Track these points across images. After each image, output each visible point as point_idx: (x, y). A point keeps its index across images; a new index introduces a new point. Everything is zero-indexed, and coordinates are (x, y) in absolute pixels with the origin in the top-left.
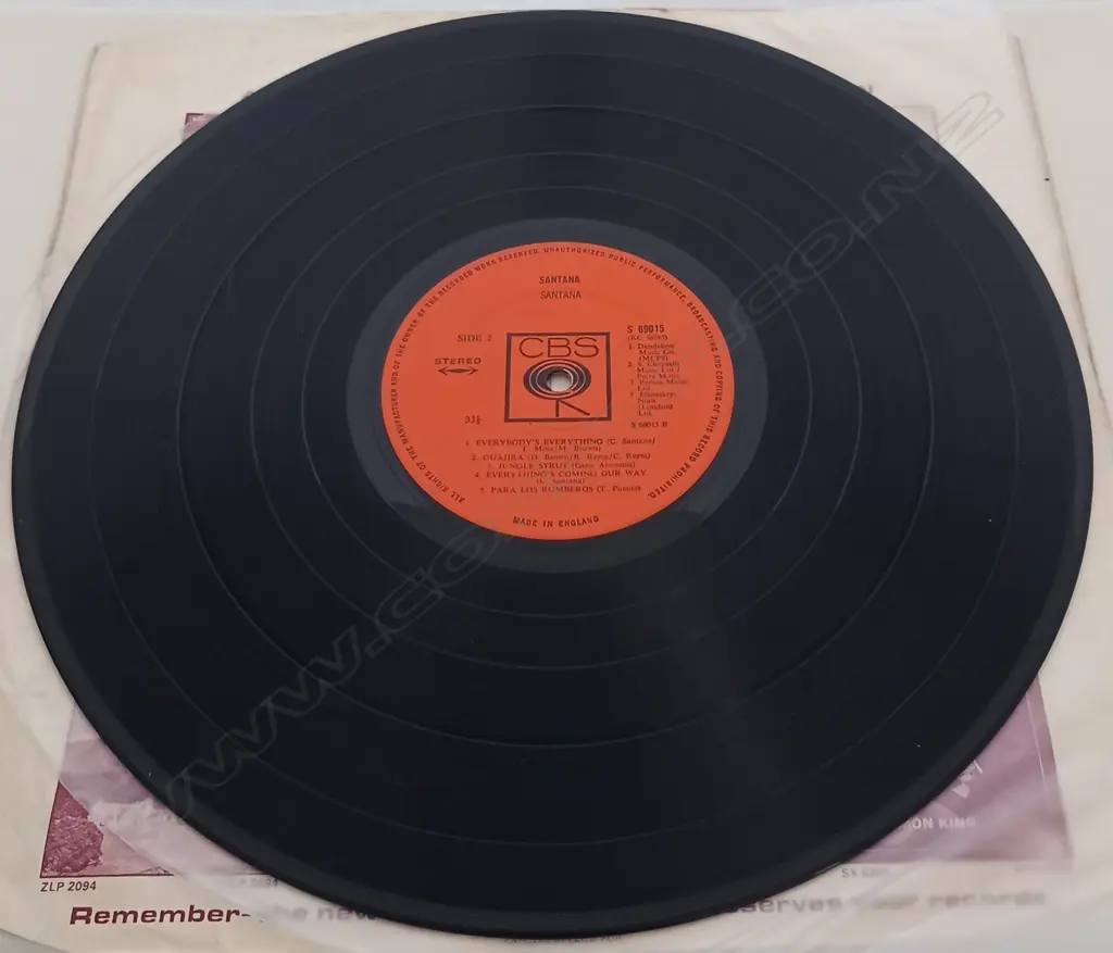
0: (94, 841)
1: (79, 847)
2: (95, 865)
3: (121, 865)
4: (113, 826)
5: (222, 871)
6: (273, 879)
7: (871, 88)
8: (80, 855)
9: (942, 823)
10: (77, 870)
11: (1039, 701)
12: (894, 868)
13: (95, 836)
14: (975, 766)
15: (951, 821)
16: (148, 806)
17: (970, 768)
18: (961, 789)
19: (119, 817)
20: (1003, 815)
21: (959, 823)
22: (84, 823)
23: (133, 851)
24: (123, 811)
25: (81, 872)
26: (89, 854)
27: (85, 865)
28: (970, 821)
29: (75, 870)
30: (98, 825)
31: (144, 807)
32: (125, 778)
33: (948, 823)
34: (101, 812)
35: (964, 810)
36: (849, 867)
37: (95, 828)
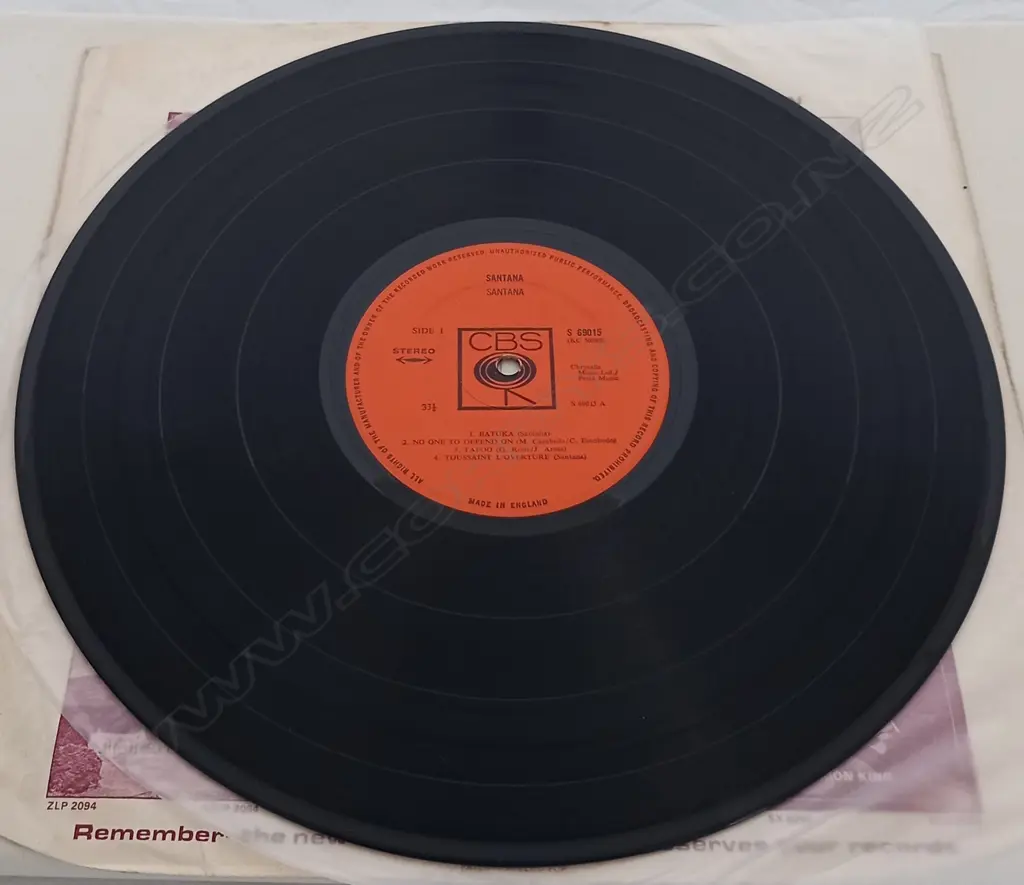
0: (94, 766)
1: (81, 772)
2: (96, 787)
3: (118, 787)
4: (110, 754)
5: (206, 796)
6: (253, 805)
7: (800, 99)
8: (82, 779)
9: (861, 776)
10: (80, 791)
11: (953, 669)
12: (816, 815)
13: (95, 762)
14: (892, 725)
15: (870, 775)
16: (141, 736)
17: (888, 728)
18: (880, 746)
19: (116, 745)
20: (918, 771)
21: (877, 777)
22: (85, 750)
23: (128, 777)
24: (120, 740)
25: (83, 794)
26: (89, 778)
27: (85, 789)
28: (885, 777)
29: (78, 792)
30: (96, 751)
31: (138, 737)
32: (119, 711)
33: (867, 776)
34: (98, 740)
35: (881, 765)
36: (775, 813)
37: (95, 754)
